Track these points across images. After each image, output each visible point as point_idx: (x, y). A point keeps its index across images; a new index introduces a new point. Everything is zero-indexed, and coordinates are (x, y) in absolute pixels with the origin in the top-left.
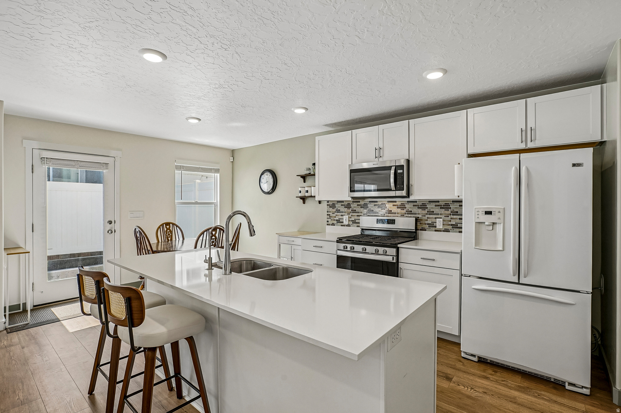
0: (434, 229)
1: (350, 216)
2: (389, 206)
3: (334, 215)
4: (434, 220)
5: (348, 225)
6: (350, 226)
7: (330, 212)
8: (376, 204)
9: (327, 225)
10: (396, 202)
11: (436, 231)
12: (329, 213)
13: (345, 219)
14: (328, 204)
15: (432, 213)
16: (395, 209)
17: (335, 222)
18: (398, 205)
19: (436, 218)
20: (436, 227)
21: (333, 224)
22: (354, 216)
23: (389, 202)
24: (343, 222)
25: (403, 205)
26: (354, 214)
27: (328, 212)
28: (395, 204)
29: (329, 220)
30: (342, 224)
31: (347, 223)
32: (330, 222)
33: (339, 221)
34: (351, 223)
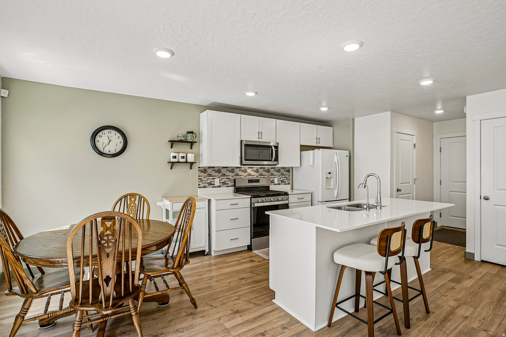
0: (273, 184)
1: (221, 179)
2: (249, 171)
3: (206, 179)
4: (273, 179)
5: (219, 187)
6: (221, 187)
7: (201, 176)
8: (240, 169)
9: (199, 188)
10: (253, 168)
11: (274, 185)
12: (200, 178)
13: (217, 182)
14: (199, 169)
15: (272, 174)
16: (253, 173)
17: (207, 185)
18: (254, 170)
19: (274, 177)
20: (274, 182)
21: (205, 187)
22: (224, 178)
23: (249, 168)
24: (214, 184)
25: (257, 170)
26: (224, 177)
27: (199, 176)
28: (253, 169)
29: (201, 183)
30: (213, 186)
31: (218, 185)
32: (202, 185)
33: (210, 184)
34: (221, 184)
